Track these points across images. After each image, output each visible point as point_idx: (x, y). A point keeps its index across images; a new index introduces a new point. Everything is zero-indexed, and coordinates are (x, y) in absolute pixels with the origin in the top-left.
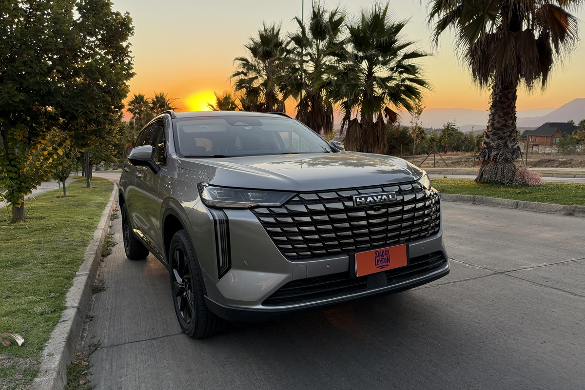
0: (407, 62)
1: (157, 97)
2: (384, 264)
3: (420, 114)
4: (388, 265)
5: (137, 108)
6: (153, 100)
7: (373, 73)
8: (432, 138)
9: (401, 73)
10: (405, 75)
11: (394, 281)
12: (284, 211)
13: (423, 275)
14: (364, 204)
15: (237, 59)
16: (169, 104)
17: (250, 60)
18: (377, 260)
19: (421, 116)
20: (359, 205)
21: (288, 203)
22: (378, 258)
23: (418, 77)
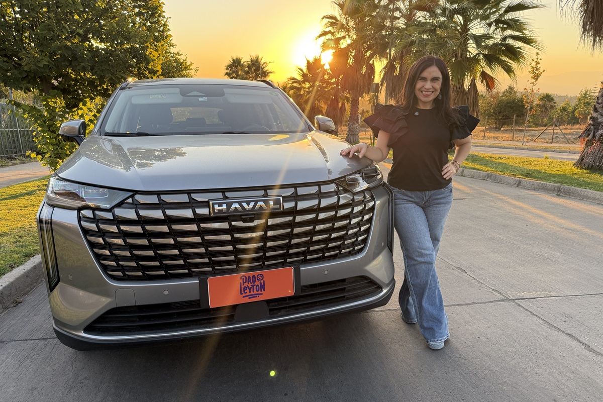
0: (511, 16)
1: (252, 61)
2: (255, 292)
3: (537, 79)
4: (262, 294)
5: (234, 72)
6: (248, 64)
7: (469, 29)
8: (563, 107)
9: (504, 29)
10: (509, 32)
11: (283, 312)
12: (109, 216)
13: (330, 307)
14: (225, 213)
15: (325, 17)
16: (264, 68)
17: (339, 18)
18: (243, 287)
19: (538, 81)
20: (217, 213)
21: (119, 205)
22: (246, 285)
23: (525, 34)
